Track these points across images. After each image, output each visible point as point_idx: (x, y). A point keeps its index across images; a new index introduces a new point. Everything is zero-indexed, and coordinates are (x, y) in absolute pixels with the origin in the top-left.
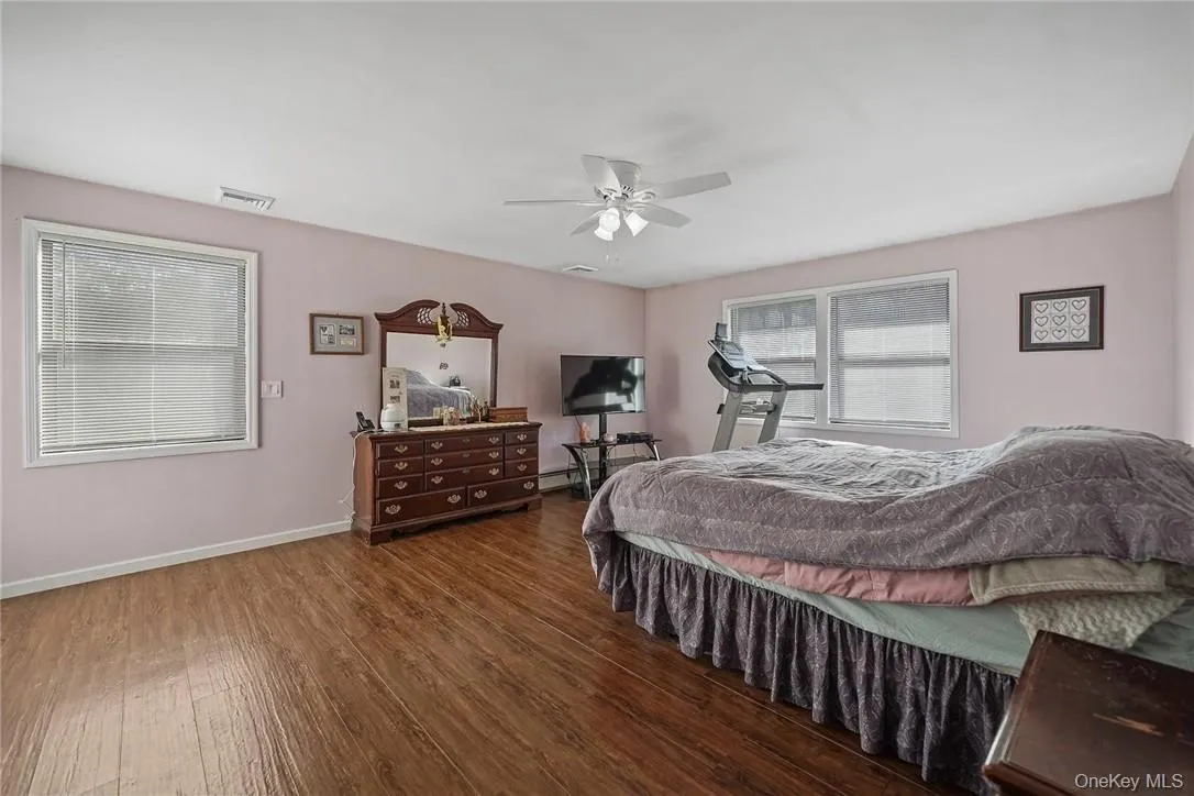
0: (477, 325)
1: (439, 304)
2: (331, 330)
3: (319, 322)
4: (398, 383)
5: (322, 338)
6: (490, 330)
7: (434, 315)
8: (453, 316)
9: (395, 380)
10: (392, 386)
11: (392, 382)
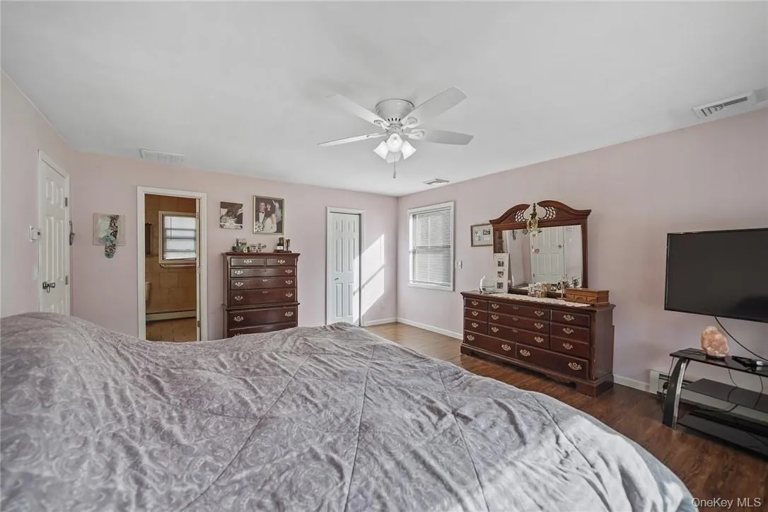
0: (566, 215)
1: (529, 206)
2: (480, 233)
3: (475, 229)
4: (503, 263)
5: (476, 239)
6: (578, 217)
7: (527, 214)
8: (541, 212)
9: (501, 261)
10: (499, 265)
11: (499, 262)
